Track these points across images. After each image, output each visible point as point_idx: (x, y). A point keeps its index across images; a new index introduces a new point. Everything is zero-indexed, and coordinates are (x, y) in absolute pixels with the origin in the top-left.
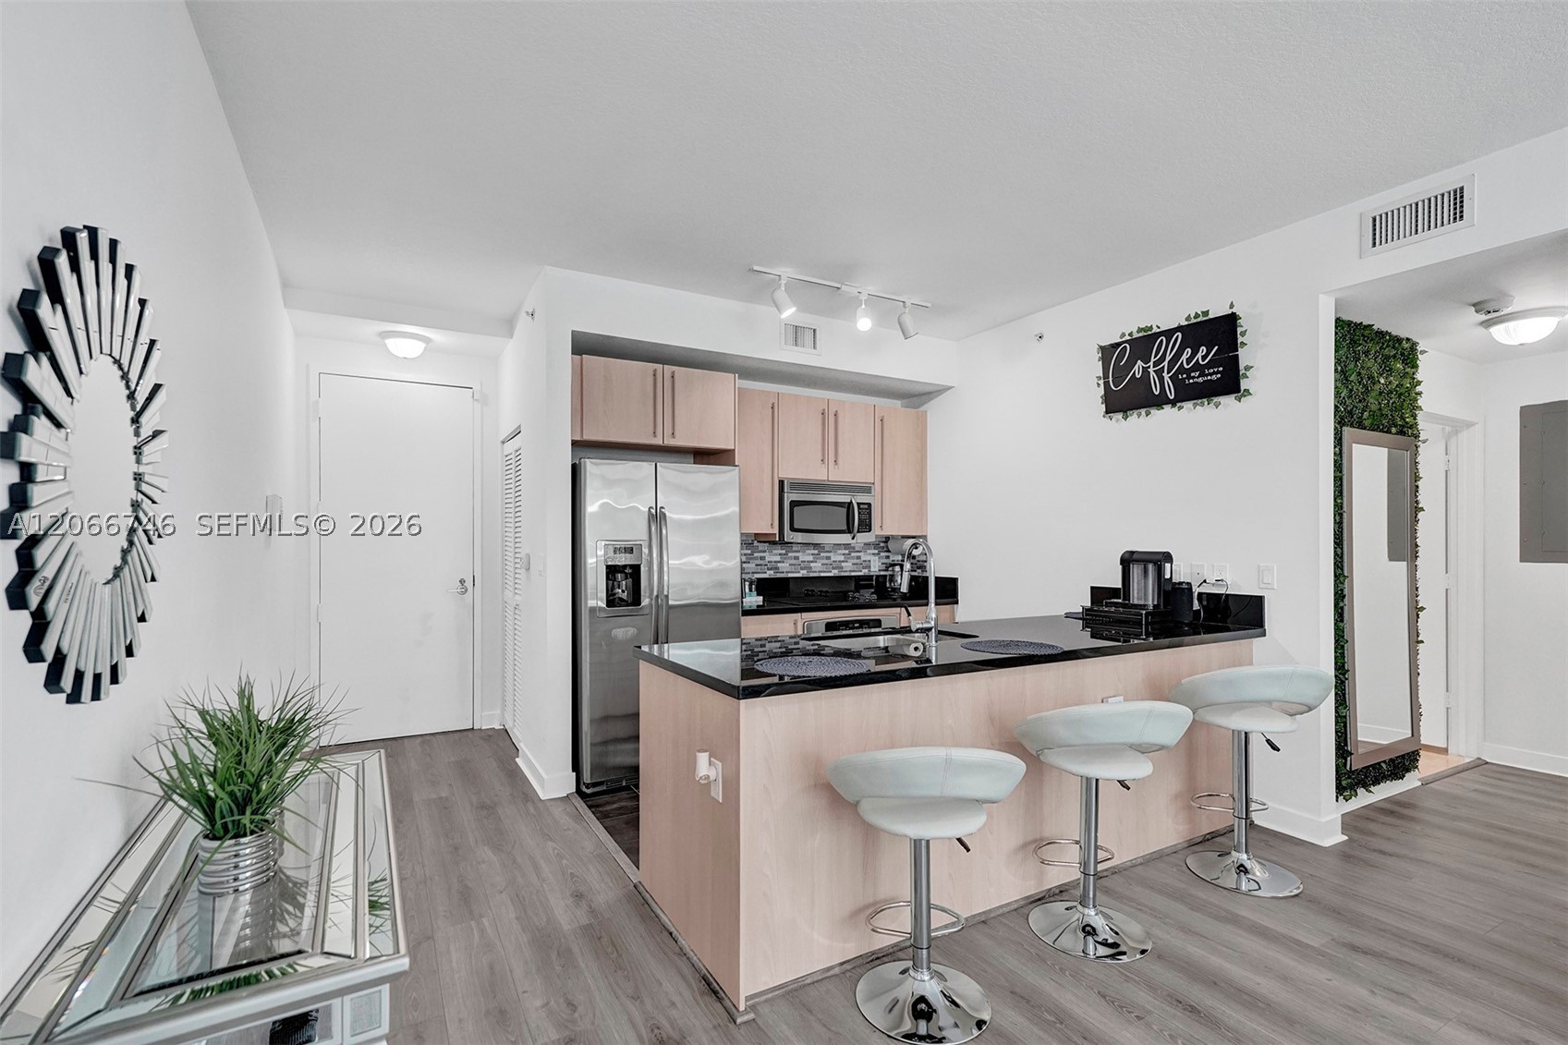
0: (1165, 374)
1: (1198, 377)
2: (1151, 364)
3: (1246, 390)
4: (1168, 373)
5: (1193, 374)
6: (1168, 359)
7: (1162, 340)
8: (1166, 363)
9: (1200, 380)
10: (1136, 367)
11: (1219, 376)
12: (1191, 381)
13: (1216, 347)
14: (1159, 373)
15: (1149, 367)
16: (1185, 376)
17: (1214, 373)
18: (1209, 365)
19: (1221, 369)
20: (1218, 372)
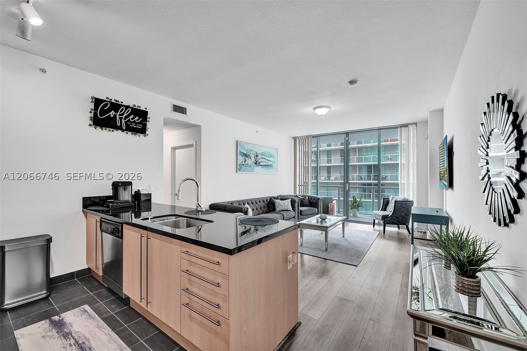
0: (123, 120)
1: (134, 125)
2: (118, 114)
3: (147, 135)
4: (124, 120)
5: (132, 124)
6: (125, 115)
7: (123, 108)
8: (124, 116)
9: (135, 126)
10: (111, 113)
11: (141, 127)
12: (132, 126)
13: (142, 119)
14: (121, 119)
15: (117, 115)
16: (130, 123)
17: (139, 126)
18: (139, 123)
19: (142, 126)
20: (141, 126)
